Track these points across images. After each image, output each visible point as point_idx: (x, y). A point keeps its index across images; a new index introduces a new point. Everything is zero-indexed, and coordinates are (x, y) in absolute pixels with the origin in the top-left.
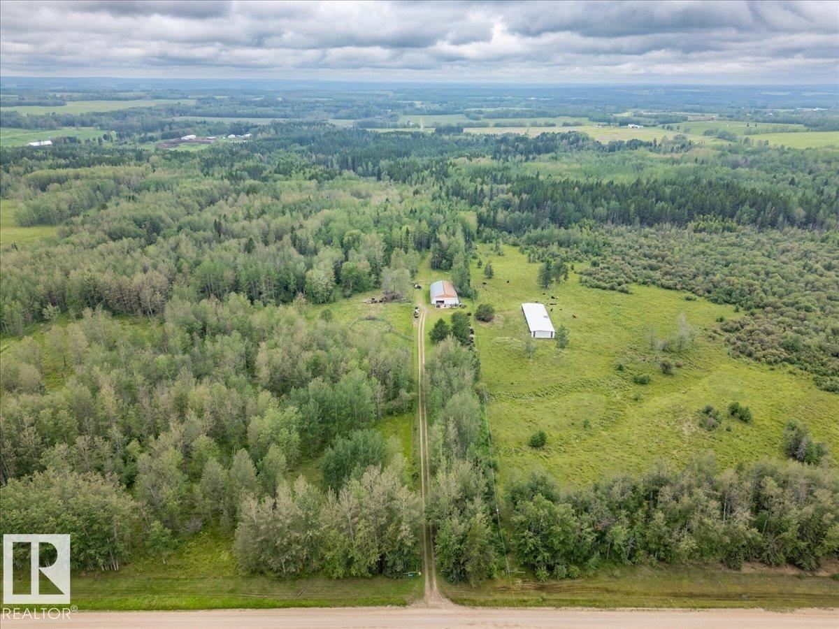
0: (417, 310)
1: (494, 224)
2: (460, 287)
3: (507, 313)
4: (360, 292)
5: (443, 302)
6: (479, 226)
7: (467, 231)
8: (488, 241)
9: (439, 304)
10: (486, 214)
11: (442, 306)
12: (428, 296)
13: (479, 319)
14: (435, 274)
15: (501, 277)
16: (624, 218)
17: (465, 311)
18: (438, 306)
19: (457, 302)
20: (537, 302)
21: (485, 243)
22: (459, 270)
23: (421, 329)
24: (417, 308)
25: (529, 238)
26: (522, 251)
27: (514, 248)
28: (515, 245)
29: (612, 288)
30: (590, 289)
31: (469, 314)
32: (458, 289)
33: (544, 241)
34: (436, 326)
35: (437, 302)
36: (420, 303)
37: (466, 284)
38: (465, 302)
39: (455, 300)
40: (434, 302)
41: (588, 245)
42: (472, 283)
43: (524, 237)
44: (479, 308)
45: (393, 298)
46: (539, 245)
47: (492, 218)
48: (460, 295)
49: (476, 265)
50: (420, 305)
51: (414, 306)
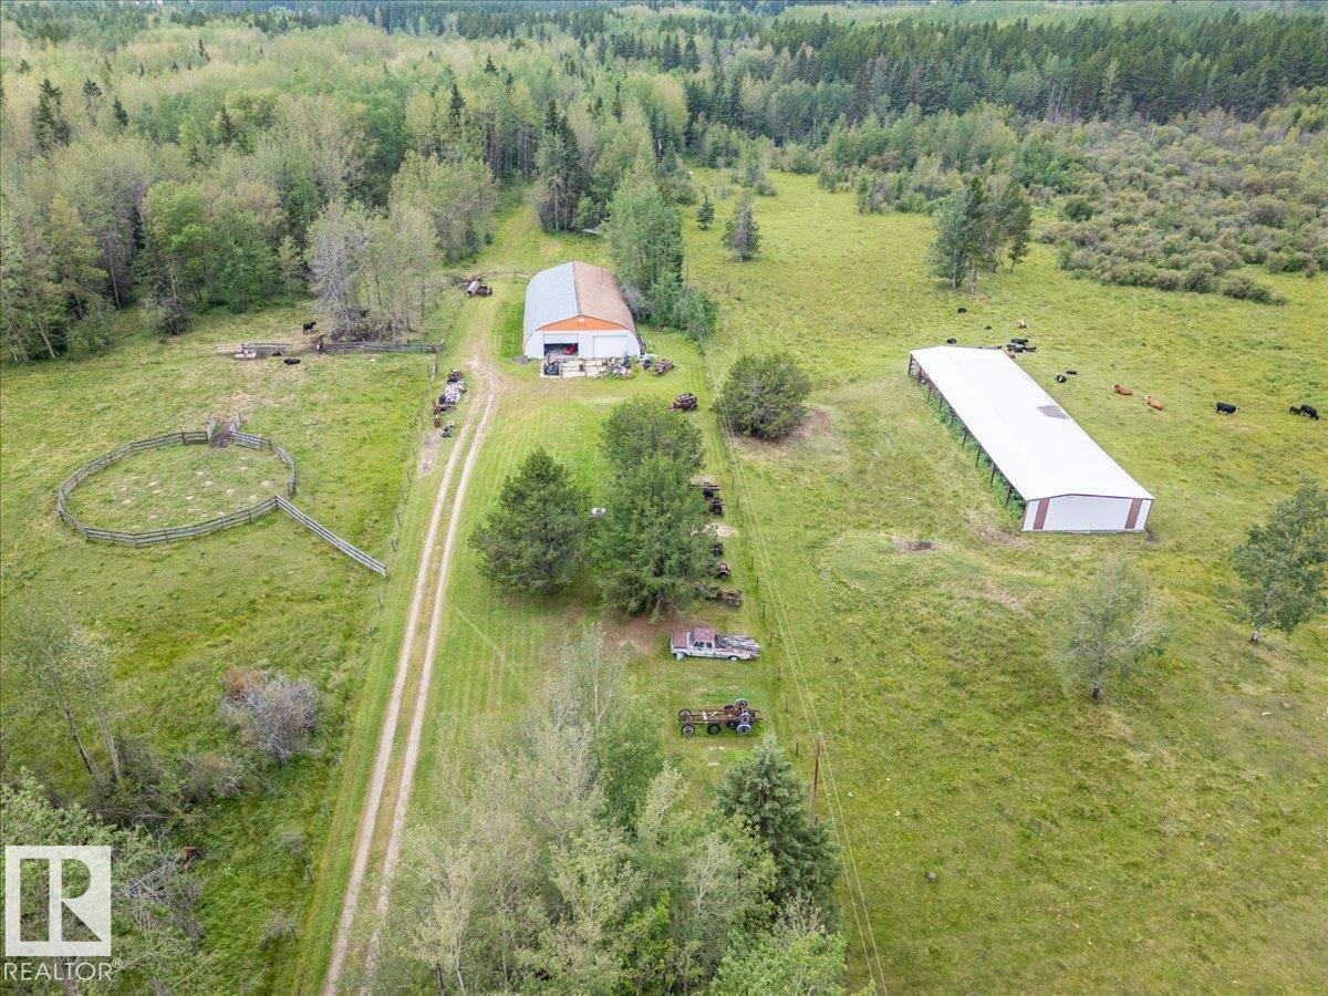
0: (451, 391)
1: (734, 114)
2: (644, 287)
3: (849, 391)
4: (238, 310)
5: (572, 349)
6: (694, 118)
7: (660, 125)
8: (720, 160)
9: (555, 356)
10: (709, 88)
11: (570, 368)
12: (514, 325)
13: (738, 429)
14: (554, 246)
15: (783, 255)
16: (1087, 101)
17: (669, 389)
18: (553, 370)
19: (634, 350)
20: (950, 342)
21: (713, 166)
22: (638, 212)
23: (451, 496)
24: (453, 379)
25: (842, 148)
26: (829, 184)
27: (800, 179)
28: (801, 169)
29: (1197, 285)
30: (1114, 290)
31: (688, 405)
32: (635, 295)
33: (890, 153)
34: (515, 497)
35: (549, 348)
36: (476, 357)
37: (666, 275)
38: (667, 347)
39: (621, 343)
40: (533, 348)
41: (1027, 160)
42: (690, 270)
43: (831, 146)
44: (737, 375)
45: (365, 336)
46: (874, 168)
47: (728, 94)
48: (641, 318)
49: (694, 223)
50: (475, 363)
51: (450, 365)
